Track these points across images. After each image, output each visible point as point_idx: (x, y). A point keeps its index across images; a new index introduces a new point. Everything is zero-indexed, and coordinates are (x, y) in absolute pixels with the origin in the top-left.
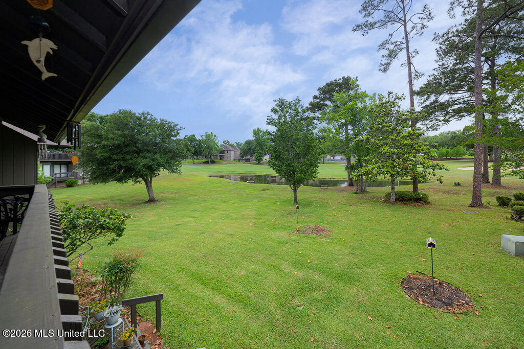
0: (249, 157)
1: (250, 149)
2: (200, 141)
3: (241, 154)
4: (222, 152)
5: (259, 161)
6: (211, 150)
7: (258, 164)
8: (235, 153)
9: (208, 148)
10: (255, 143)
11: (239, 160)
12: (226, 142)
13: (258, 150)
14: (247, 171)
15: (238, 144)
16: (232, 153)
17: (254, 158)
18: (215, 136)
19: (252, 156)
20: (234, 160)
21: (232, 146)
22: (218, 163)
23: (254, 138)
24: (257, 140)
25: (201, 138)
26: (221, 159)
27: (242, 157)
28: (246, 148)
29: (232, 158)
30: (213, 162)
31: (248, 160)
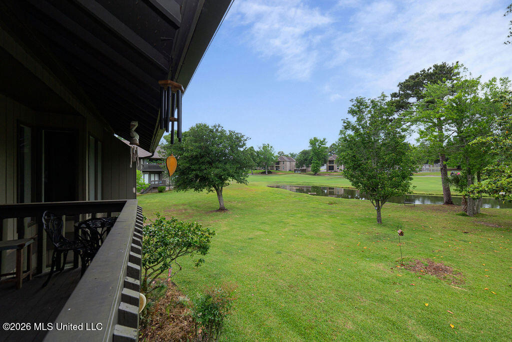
0: (305, 168)
1: (306, 160)
2: (258, 152)
3: (297, 164)
4: (278, 163)
5: (316, 172)
6: (268, 161)
7: (315, 175)
8: (291, 164)
9: (265, 158)
10: (312, 153)
11: (295, 170)
12: (281, 154)
13: (315, 160)
14: (304, 182)
15: (293, 155)
16: (288, 163)
17: (310, 169)
18: (272, 147)
19: (308, 167)
20: (290, 170)
21: (287, 156)
22: (275, 173)
23: (310, 148)
24: (314, 150)
25: (258, 150)
26: (277, 169)
27: (299, 167)
28: (302, 158)
29: (288, 169)
30: (270, 173)
31: (304, 171)
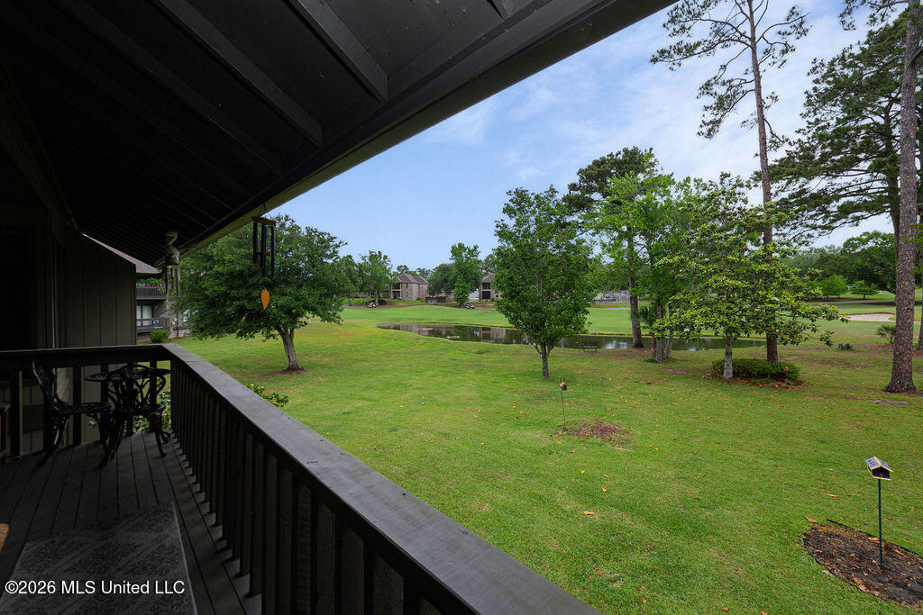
0: (443, 295)
1: (445, 281)
2: (360, 266)
3: (430, 288)
4: (397, 286)
5: (462, 302)
6: (379, 281)
7: (460, 306)
8: (419, 288)
9: (373, 277)
10: (455, 271)
11: (427, 299)
12: (403, 269)
13: (460, 282)
14: (442, 320)
15: (423, 272)
16: (415, 287)
17: (452, 297)
18: (386, 257)
19: (449, 293)
20: (418, 299)
21: (413, 274)
22: (391, 304)
23: (453, 261)
24: (458, 265)
25: (362, 262)
26: (395, 297)
27: (432, 293)
28: (439, 279)
29: (415, 296)
30: (382, 303)
31: (442, 300)
